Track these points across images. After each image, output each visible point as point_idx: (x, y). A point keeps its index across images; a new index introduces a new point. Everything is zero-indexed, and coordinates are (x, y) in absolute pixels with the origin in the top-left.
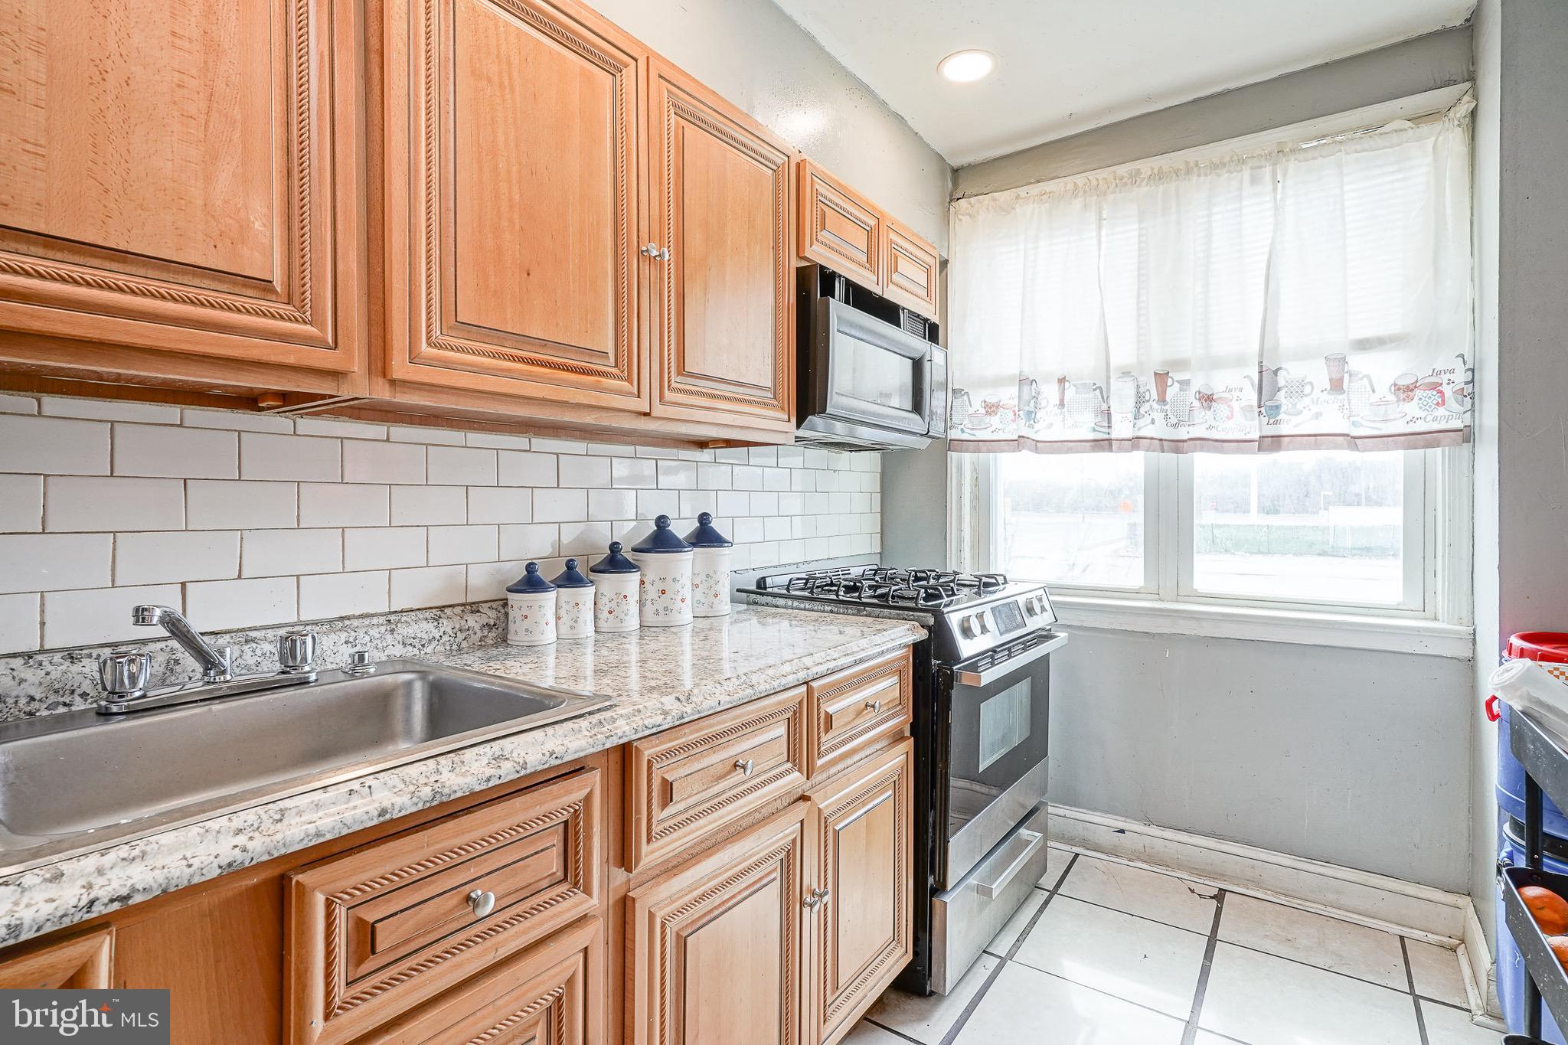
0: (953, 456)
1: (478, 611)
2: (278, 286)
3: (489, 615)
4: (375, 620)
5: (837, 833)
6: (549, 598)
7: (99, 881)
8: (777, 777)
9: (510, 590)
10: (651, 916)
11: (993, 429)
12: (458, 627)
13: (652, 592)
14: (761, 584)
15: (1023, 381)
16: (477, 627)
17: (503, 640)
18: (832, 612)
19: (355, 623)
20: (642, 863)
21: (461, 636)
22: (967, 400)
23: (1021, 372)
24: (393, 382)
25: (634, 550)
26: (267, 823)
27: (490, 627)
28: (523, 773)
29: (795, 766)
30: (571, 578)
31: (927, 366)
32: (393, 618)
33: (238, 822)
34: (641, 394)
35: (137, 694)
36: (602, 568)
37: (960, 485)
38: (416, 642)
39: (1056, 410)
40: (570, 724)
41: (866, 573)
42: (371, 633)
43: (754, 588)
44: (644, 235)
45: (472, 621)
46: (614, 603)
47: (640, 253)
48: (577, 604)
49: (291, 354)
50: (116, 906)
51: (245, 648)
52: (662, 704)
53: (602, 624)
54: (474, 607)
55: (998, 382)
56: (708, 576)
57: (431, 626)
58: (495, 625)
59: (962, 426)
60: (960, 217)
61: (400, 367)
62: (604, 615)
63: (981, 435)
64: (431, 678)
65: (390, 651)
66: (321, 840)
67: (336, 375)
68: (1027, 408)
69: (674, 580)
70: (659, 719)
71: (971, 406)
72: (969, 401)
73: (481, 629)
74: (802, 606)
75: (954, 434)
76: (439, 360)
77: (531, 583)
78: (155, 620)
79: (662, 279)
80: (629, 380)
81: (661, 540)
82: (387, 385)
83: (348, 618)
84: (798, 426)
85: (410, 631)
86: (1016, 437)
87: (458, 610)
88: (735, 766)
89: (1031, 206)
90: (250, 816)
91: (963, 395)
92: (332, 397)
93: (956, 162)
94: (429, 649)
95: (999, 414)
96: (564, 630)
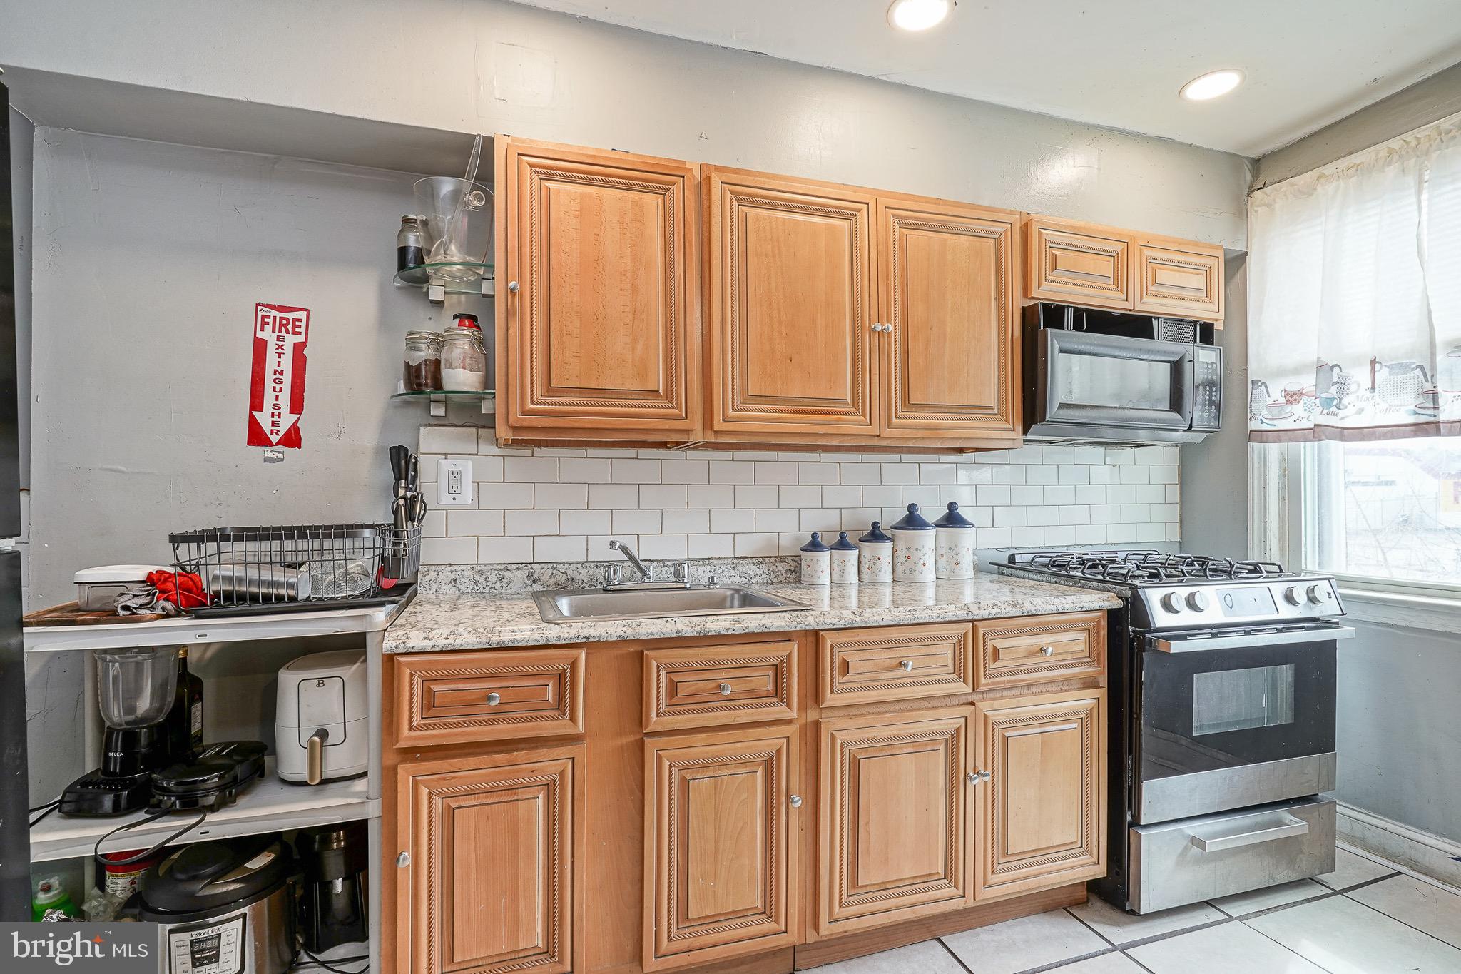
0: (1255, 447)
1: (785, 561)
2: (661, 392)
3: (791, 565)
4: (726, 561)
5: (1006, 739)
6: (824, 556)
7: (581, 631)
8: (942, 682)
9: (802, 549)
10: (833, 738)
11: (1296, 417)
12: (771, 569)
13: (901, 557)
14: (1012, 559)
15: (1322, 368)
16: (783, 571)
17: (798, 581)
18: (1056, 583)
19: (715, 562)
20: (825, 703)
21: (773, 575)
22: (1265, 391)
23: (1318, 358)
24: (716, 432)
25: (892, 528)
26: (634, 625)
27: (792, 572)
28: (746, 631)
29: (960, 678)
30: (842, 544)
31: (1188, 367)
32: (735, 561)
33: (625, 623)
34: (872, 423)
35: (616, 583)
36: (867, 539)
37: (1263, 475)
38: (747, 576)
39: (1368, 394)
40: (779, 614)
41: (1130, 557)
42: (723, 568)
43: (1006, 563)
44: (875, 316)
45: (780, 567)
46: (872, 562)
47: (871, 330)
48: (844, 561)
49: (666, 424)
50: (585, 640)
51: (663, 569)
52: (841, 613)
53: (864, 577)
54: (782, 559)
55: (1298, 371)
56: (950, 549)
57: (755, 568)
58: (794, 571)
59: (1260, 417)
60: (1256, 209)
61: (719, 424)
62: (865, 570)
63: (1281, 425)
64: (742, 593)
65: (732, 579)
66: (653, 637)
67: (688, 431)
68: (1324, 395)
69: (917, 549)
70: (835, 621)
71: (1269, 396)
72: (1267, 391)
73: (786, 572)
74: (1035, 577)
75: (1254, 425)
76: (738, 418)
77: (815, 545)
78: (617, 547)
79: (889, 344)
80: (864, 415)
81: (912, 521)
82: (713, 433)
83: (712, 559)
84: (1025, 432)
85: (744, 569)
86: (1312, 426)
87: (773, 560)
88: (901, 663)
89: (1335, 183)
90: (629, 622)
91: (1260, 386)
92: (688, 442)
93: (1255, 154)
94: (755, 581)
95: (1302, 402)
96: (836, 577)
